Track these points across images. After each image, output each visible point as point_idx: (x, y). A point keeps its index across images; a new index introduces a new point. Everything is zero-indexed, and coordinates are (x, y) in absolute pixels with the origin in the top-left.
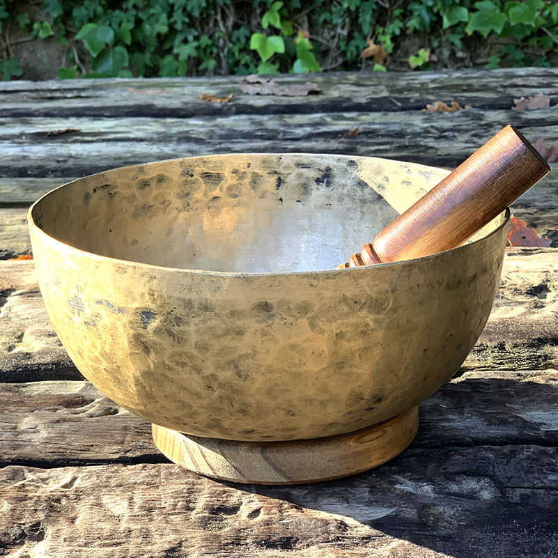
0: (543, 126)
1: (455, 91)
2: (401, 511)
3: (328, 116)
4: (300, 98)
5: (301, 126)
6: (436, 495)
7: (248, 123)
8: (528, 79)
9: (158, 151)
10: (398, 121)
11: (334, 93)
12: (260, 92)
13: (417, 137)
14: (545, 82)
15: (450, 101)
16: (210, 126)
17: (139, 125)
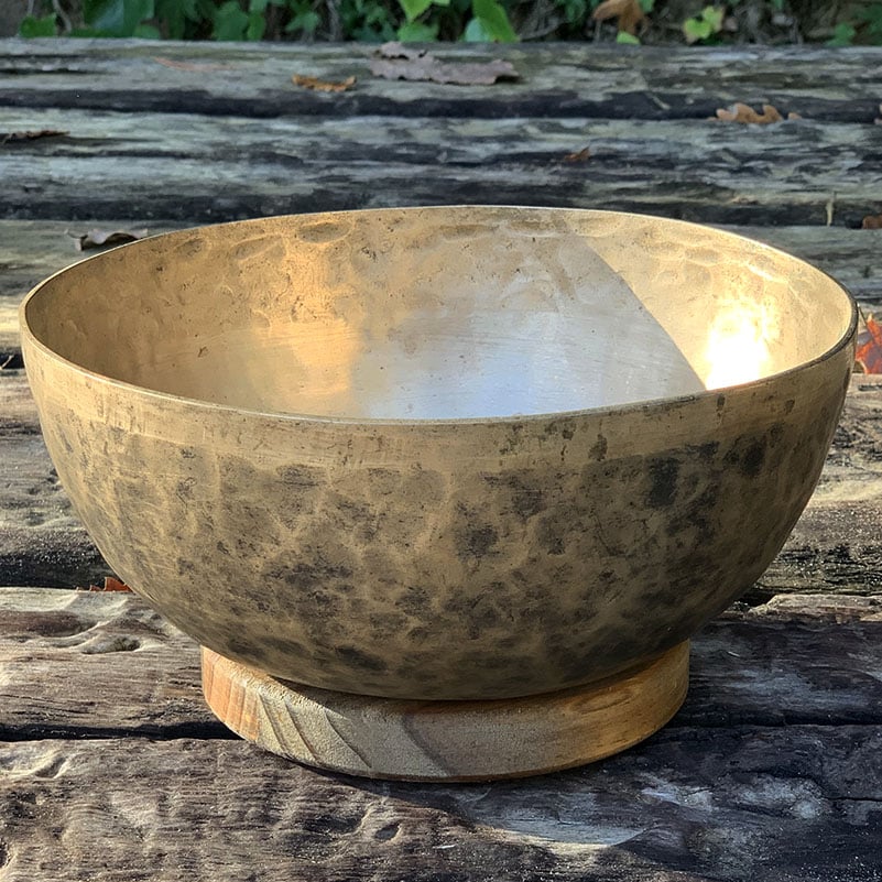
1: (769, 85)
2: (652, 834)
3: (533, 124)
4: (483, 89)
5: (480, 140)
6: (717, 808)
7: (383, 131)
9: (214, 177)
10: (663, 137)
11: (544, 82)
12: (406, 76)
13: (698, 167)
15: (761, 104)
16: (309, 135)
17: (177, 128)
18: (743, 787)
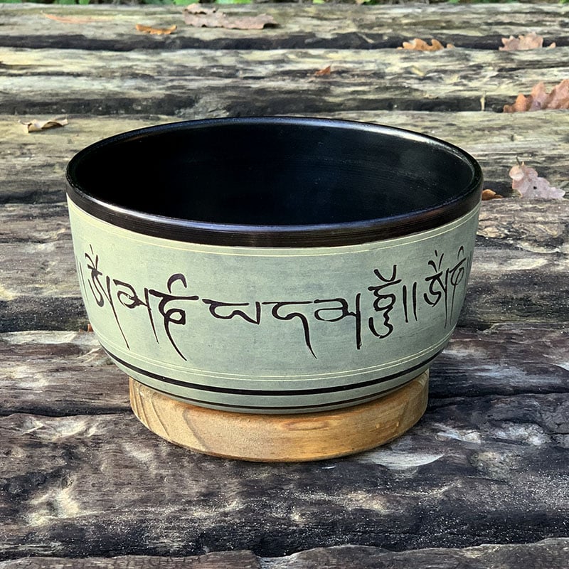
0: (539, 68)
1: (432, 27)
2: (449, 457)
3: (291, 53)
4: (255, 32)
5: (261, 63)
6: (484, 441)
7: (199, 58)
8: (514, 17)
9: (100, 87)
10: (373, 60)
11: (293, 27)
12: (206, 24)
13: (399, 77)
14: (535, 20)
15: (430, 39)
16: (155, 61)
17: (71, 58)
18: (497, 430)
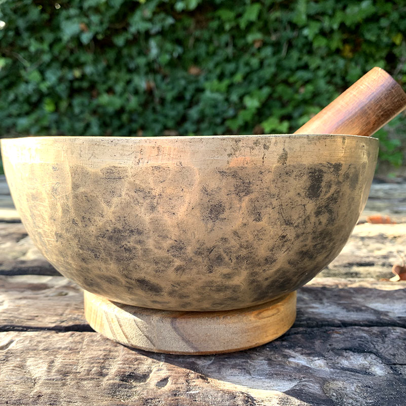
18: (340, 358)
